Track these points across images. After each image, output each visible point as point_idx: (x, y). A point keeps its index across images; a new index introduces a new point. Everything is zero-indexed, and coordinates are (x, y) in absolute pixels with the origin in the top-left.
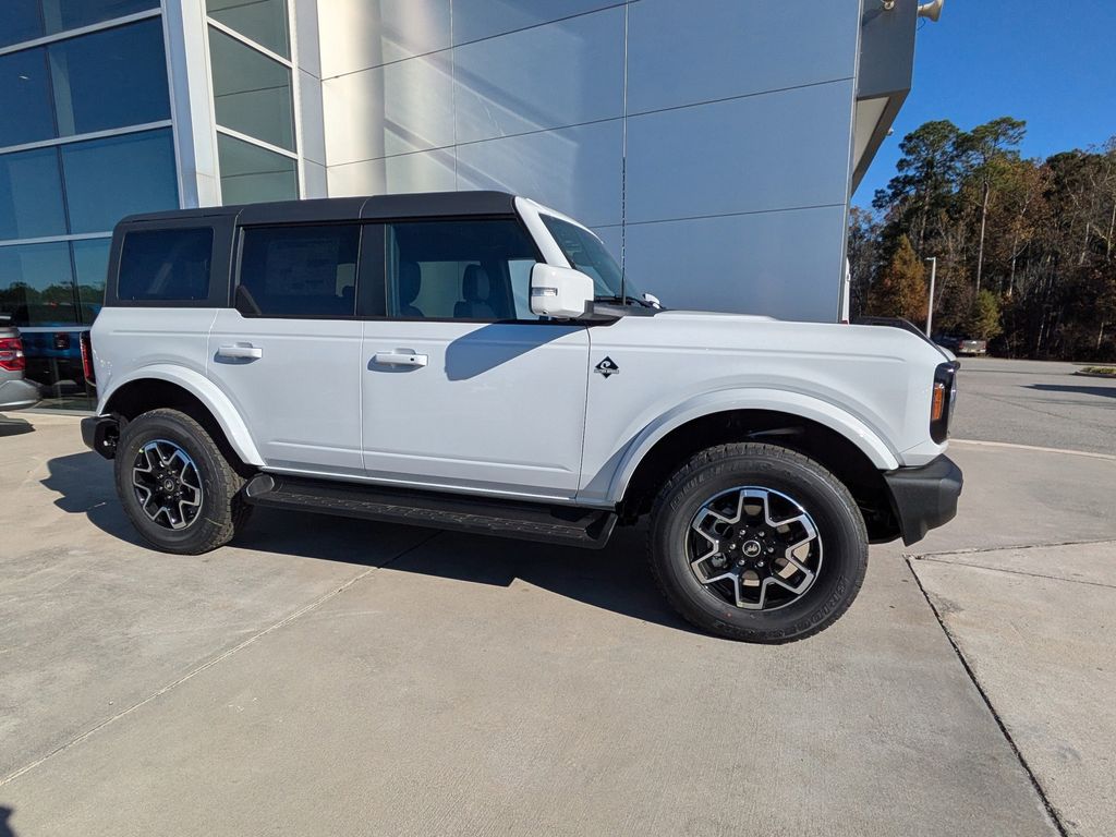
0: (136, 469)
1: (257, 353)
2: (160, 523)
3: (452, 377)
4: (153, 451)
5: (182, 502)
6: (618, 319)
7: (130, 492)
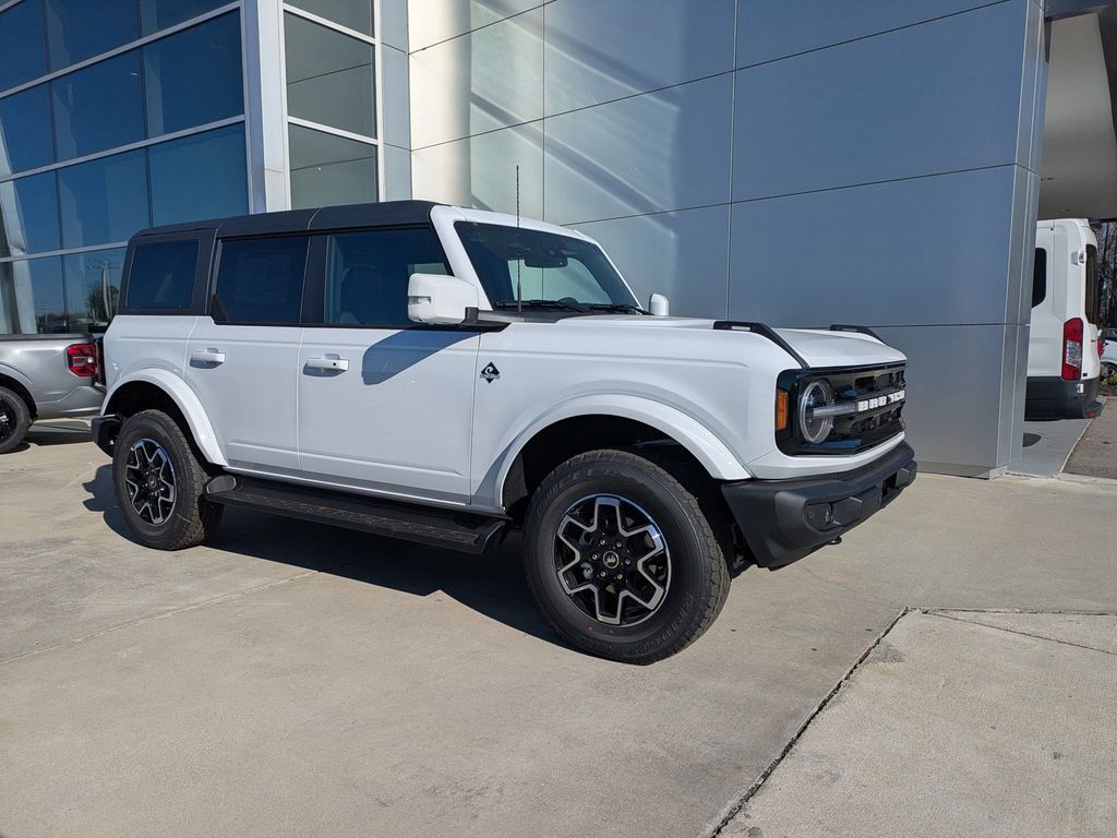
0: (128, 466)
1: (220, 357)
2: (144, 518)
3: (367, 382)
4: (140, 448)
5: (160, 498)
6: (508, 324)
7: (123, 489)
